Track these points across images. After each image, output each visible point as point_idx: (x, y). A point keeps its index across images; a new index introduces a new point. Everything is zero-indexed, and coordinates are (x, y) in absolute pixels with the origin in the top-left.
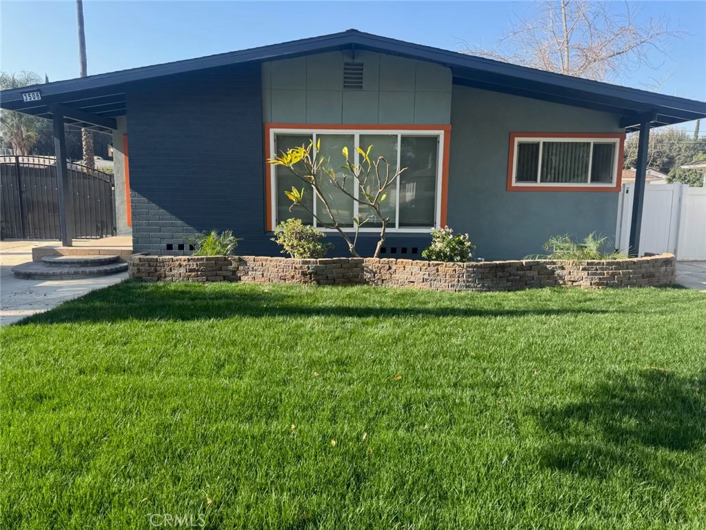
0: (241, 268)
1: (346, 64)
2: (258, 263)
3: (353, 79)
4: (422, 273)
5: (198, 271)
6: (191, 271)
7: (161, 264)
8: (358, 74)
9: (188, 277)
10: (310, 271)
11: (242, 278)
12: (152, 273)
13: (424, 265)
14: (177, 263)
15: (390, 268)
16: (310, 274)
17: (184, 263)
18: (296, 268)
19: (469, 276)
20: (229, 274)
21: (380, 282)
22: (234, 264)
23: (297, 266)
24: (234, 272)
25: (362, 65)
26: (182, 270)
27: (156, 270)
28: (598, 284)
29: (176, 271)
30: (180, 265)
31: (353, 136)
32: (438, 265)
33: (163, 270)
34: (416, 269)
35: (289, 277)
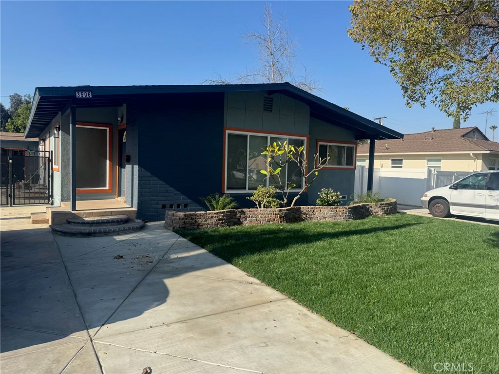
0: (242, 216)
1: (265, 98)
2: (252, 213)
3: (268, 107)
4: (330, 213)
5: (223, 220)
6: (219, 220)
7: (199, 217)
8: (270, 103)
9: (218, 224)
10: (283, 215)
11: (243, 223)
12: (193, 223)
13: (330, 209)
14: (211, 216)
15: (314, 211)
16: (283, 217)
17: (215, 216)
18: (276, 214)
19: (349, 213)
20: (236, 220)
21: (309, 220)
22: (239, 214)
23: (277, 213)
24: (239, 219)
25: (272, 99)
26: (214, 221)
27: (196, 221)
28: (385, 213)
29: (209, 221)
30: (212, 217)
31: (267, 137)
32: (336, 208)
33: (200, 221)
34: (326, 211)
35: (272, 219)
